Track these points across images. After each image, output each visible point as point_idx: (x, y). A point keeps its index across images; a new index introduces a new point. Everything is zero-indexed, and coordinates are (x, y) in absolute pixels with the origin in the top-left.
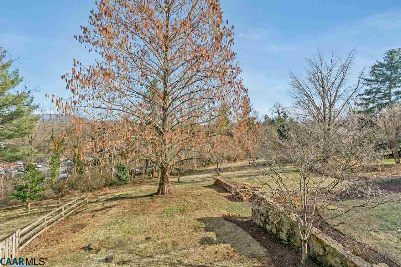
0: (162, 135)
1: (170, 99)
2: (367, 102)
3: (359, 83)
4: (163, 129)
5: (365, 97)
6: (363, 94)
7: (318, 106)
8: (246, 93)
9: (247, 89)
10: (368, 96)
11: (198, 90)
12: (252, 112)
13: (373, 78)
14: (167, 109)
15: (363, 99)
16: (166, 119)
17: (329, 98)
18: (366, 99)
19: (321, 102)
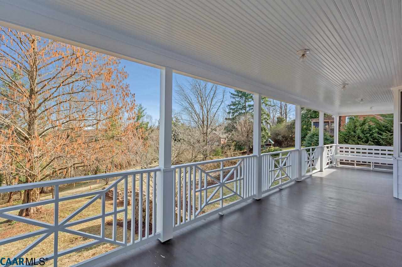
0: (26, 141)
1: (39, 98)
2: (233, 111)
3: (224, 97)
4: (29, 134)
5: (232, 107)
6: (231, 105)
7: (198, 113)
8: (133, 98)
9: (134, 94)
10: (234, 106)
11: (80, 90)
12: (145, 116)
13: (236, 93)
14: (35, 111)
15: (231, 109)
16: (34, 122)
17: (207, 107)
18: (233, 109)
19: (200, 110)
